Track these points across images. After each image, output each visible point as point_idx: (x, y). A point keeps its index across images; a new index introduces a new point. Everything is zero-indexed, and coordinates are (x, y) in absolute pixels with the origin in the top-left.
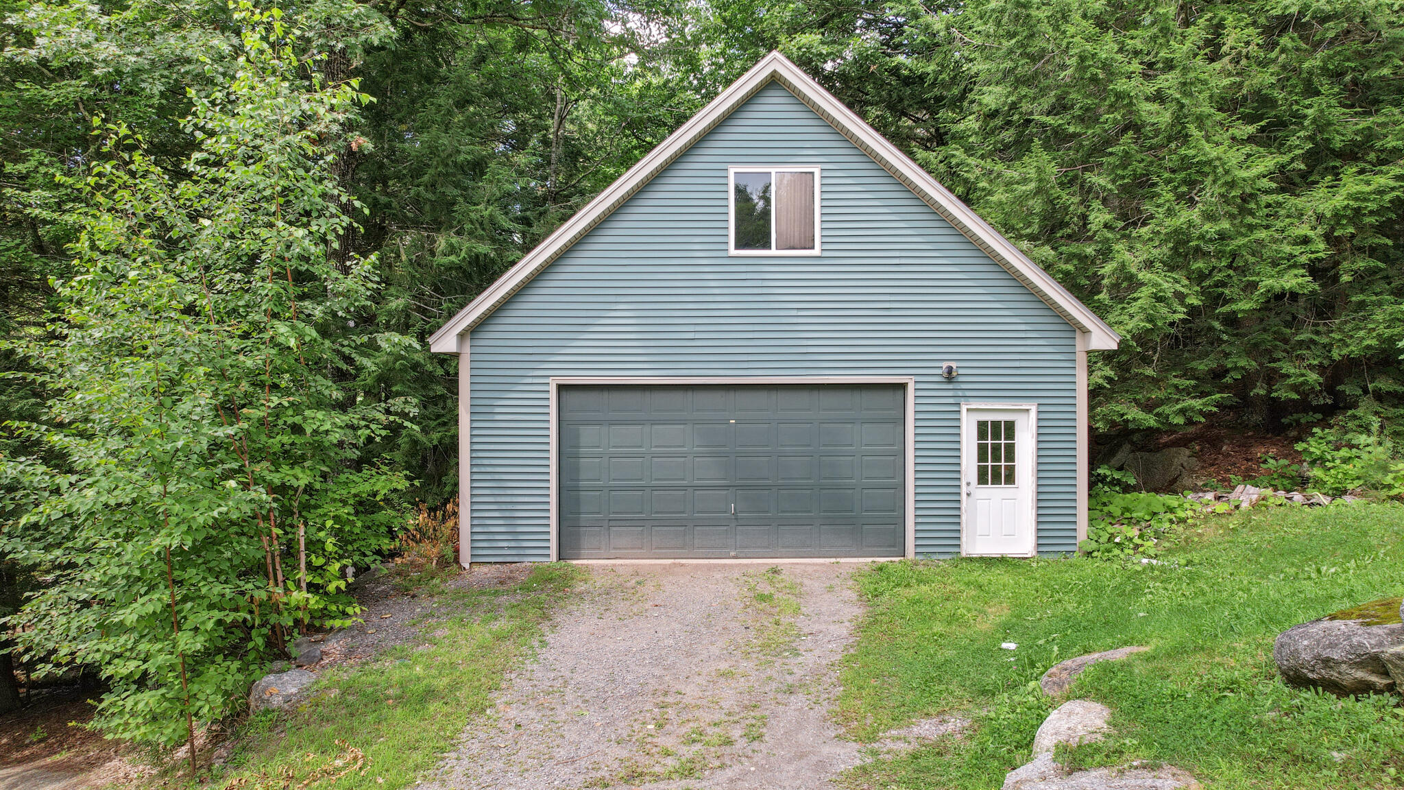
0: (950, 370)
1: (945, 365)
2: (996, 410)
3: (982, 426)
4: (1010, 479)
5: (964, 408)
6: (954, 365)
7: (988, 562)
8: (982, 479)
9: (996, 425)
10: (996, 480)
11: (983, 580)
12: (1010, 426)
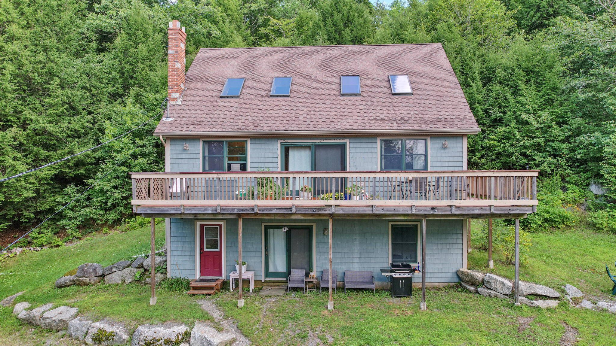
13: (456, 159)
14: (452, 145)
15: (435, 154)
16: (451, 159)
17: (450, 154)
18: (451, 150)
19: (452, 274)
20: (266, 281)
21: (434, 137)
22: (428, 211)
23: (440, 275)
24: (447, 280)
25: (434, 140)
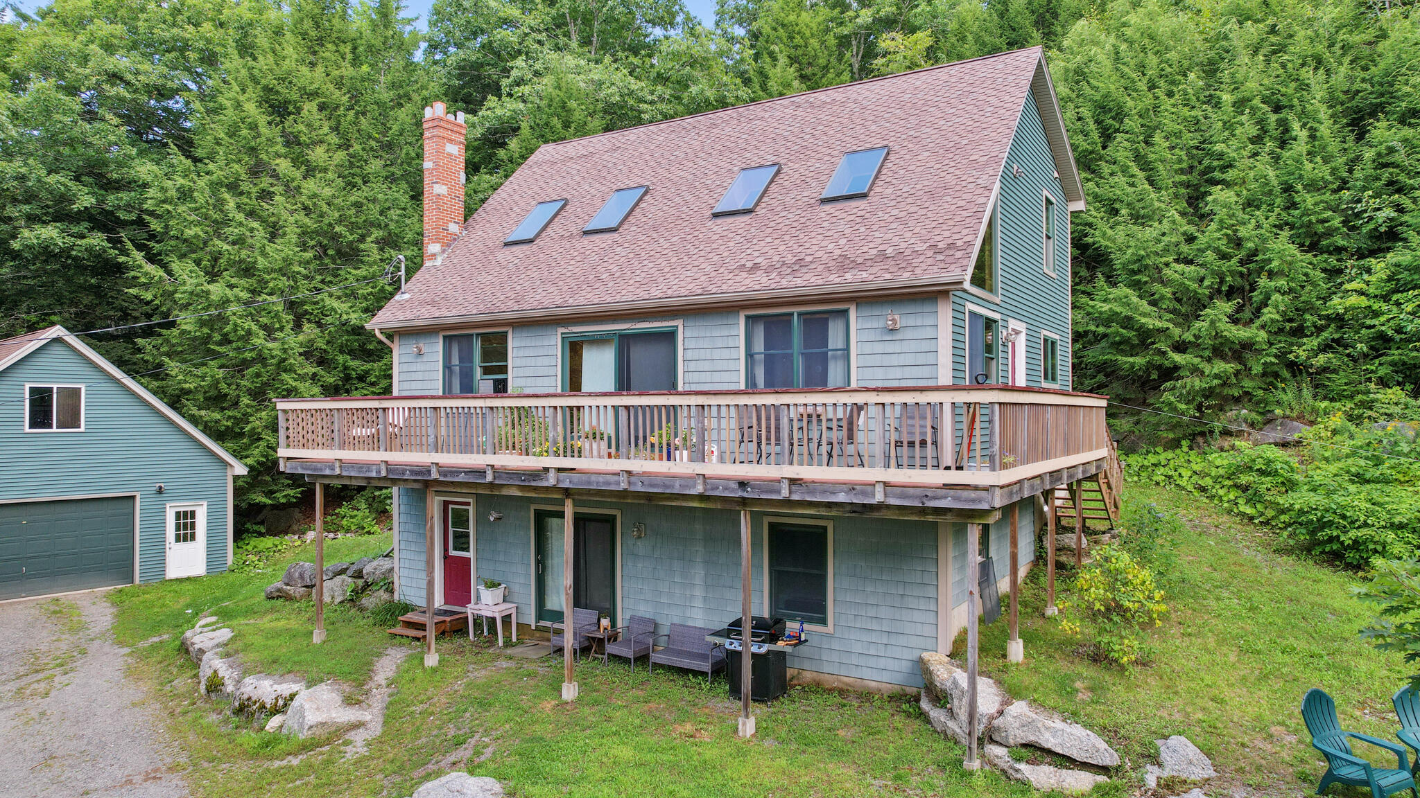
0: (160, 487)
1: (158, 485)
2: (185, 506)
3: (178, 514)
4: (193, 537)
5: (168, 506)
6: (162, 485)
7: (180, 580)
8: (178, 540)
9: (185, 513)
10: (185, 540)
11: (178, 589)
12: (193, 513)
13: (921, 359)
14: (911, 321)
15: (868, 348)
16: (909, 359)
17: (906, 346)
18: (909, 334)
19: (909, 664)
20: (538, 629)
21: (866, 303)
22: (733, 490)
23: (882, 663)
24: (898, 678)
25: (866, 312)
